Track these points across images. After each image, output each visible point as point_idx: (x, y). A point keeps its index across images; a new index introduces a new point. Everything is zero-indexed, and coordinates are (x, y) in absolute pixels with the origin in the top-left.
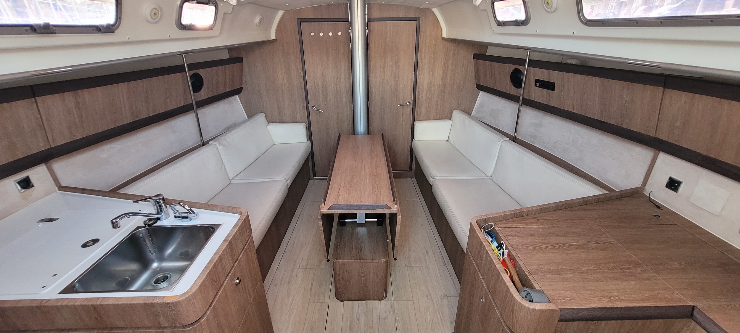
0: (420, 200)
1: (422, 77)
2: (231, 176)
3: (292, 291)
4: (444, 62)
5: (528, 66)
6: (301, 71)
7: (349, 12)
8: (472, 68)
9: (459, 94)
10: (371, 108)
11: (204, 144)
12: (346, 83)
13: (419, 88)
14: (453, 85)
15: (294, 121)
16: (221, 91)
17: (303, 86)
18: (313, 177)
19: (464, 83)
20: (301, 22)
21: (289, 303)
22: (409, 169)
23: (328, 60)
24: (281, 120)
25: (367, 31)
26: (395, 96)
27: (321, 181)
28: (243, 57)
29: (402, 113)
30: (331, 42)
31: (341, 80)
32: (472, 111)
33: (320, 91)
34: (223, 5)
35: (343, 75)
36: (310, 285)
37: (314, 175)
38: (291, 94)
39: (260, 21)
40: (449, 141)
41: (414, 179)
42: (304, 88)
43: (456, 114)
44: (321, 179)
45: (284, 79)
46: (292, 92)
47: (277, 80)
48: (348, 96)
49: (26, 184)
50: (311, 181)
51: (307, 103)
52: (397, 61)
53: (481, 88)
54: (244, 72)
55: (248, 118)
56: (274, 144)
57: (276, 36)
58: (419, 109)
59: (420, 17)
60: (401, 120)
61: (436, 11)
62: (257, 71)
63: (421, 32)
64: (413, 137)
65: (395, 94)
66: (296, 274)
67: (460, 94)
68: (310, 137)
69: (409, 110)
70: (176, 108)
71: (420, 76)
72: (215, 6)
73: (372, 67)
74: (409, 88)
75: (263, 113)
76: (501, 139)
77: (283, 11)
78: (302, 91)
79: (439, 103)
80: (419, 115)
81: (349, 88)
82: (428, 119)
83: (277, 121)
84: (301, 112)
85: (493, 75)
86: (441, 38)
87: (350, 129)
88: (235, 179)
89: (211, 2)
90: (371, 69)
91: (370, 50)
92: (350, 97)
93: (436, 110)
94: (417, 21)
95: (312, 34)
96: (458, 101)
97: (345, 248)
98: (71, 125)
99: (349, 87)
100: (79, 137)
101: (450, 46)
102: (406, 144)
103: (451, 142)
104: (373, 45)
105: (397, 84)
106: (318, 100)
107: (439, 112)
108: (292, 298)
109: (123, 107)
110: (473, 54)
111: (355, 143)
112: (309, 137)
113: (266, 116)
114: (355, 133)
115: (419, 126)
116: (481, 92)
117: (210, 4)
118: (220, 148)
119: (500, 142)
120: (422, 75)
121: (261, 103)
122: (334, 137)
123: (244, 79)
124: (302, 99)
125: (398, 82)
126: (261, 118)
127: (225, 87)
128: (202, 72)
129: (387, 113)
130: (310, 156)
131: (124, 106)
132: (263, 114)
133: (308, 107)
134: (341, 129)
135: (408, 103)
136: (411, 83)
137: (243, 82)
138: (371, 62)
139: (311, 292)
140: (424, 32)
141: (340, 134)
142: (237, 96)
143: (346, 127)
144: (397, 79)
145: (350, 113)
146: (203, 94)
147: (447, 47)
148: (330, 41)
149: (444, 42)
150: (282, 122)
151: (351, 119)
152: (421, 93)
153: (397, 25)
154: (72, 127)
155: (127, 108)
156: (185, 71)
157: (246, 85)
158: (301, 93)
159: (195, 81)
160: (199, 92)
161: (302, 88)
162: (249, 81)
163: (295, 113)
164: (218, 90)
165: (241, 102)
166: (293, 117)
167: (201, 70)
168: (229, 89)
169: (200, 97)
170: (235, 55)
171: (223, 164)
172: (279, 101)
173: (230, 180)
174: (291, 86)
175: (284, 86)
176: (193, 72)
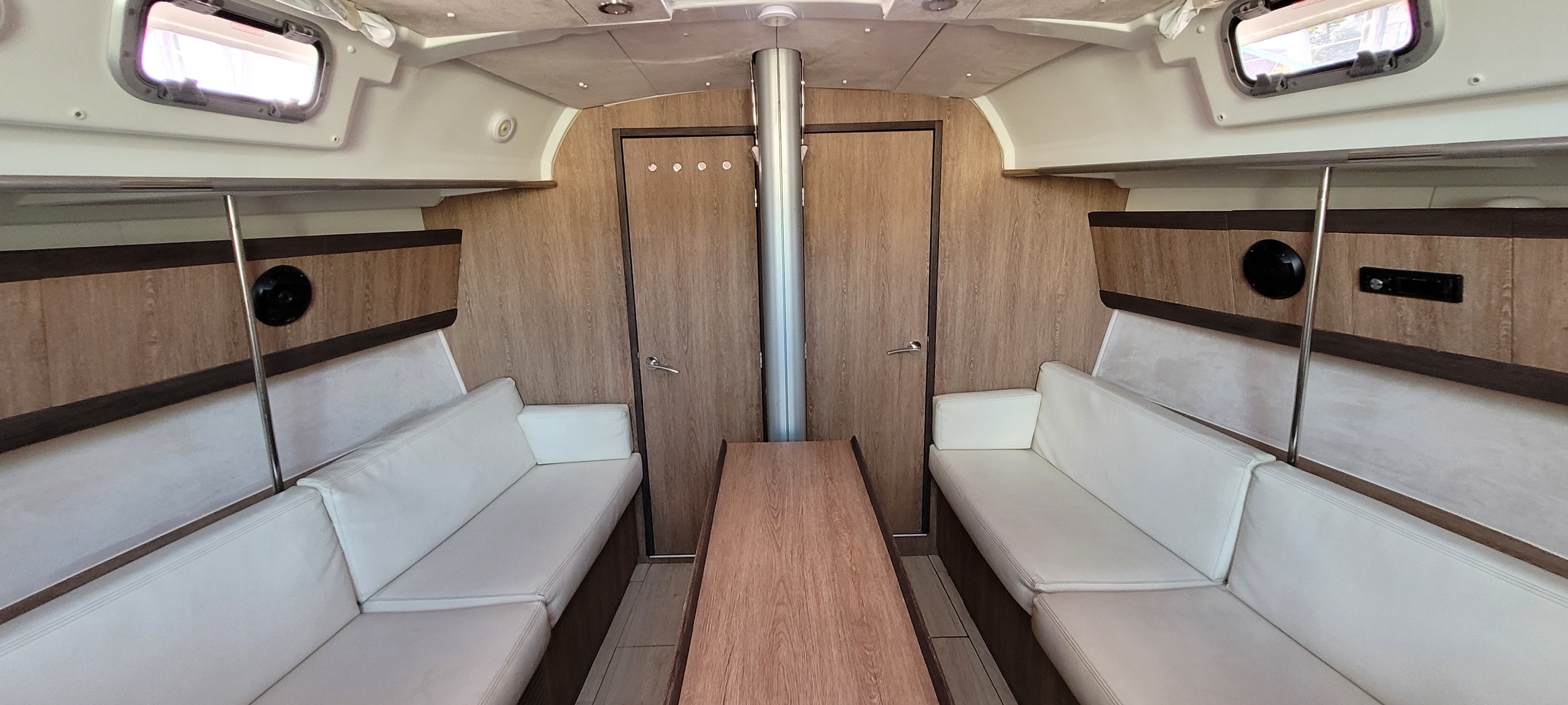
0: (968, 637)
1: (951, 275)
2: (364, 592)
4: (1009, 236)
5: (1327, 229)
6: (621, 264)
7: (754, 101)
8: (1086, 251)
9: (1055, 318)
10: (813, 361)
11: (280, 487)
12: (743, 294)
13: (944, 305)
14: (1038, 295)
15: (596, 398)
16: (383, 318)
17: (624, 302)
18: (647, 554)
19: (1066, 290)
20: (622, 138)
22: (919, 530)
23: (693, 234)
24: (560, 397)
25: (804, 149)
26: (877, 325)
27: (671, 566)
28: (461, 231)
29: (898, 373)
30: (702, 186)
31: (730, 286)
32: (1094, 364)
33: (671, 317)
34: (355, 51)
35: (734, 274)
37: (650, 551)
38: (590, 324)
39: (502, 128)
40: (1035, 448)
41: (936, 559)
42: (626, 308)
43: (1051, 373)
44: (670, 561)
45: (573, 285)
46: (594, 319)
47: (554, 288)
48: (747, 330)
50: (641, 569)
51: (635, 349)
52: (883, 234)
53: (1113, 300)
54: (462, 268)
55: (468, 391)
56: (537, 464)
57: (553, 176)
58: (944, 361)
59: (942, 121)
60: (896, 394)
61: (984, 104)
62: (499, 265)
63: (947, 159)
64: (929, 438)
65: (879, 323)
67: (1058, 319)
68: (640, 441)
69: (918, 364)
70: (189, 375)
71: (946, 271)
72: (318, 45)
73: (814, 252)
74: (916, 305)
75: (510, 379)
76: (1251, 457)
77: (576, 111)
78: (621, 317)
79: (1001, 343)
80: (947, 379)
81: (750, 308)
82: (970, 388)
83: (550, 400)
84: (616, 375)
85: (1167, 265)
86: (999, 175)
87: (754, 419)
88: (380, 597)
89: (293, 27)
90: (811, 256)
91: (809, 207)
92: (754, 329)
93: (993, 364)
94: (934, 130)
95: (653, 168)
96: (1053, 338)
99: (751, 304)
101: (1026, 193)
102: (912, 458)
103: (1042, 452)
104: (817, 194)
105: (883, 296)
106: (664, 342)
107: (1001, 369)
110: (1089, 214)
111: (773, 471)
112: (636, 442)
113: (519, 384)
114: (771, 435)
115: (948, 408)
116: (1116, 312)
117: (291, 32)
118: (333, 499)
119: (1245, 468)
120: (951, 271)
121: (505, 351)
122: (708, 445)
123: (462, 288)
124: (621, 337)
125: (887, 289)
126: (503, 392)
127: (396, 309)
128: (309, 265)
129: (856, 374)
130: (640, 496)
132: (509, 382)
133: (636, 361)
134: (728, 418)
135: (914, 346)
136: (922, 290)
137: (461, 294)
138: (812, 238)
140: (953, 159)
141: (724, 442)
142: (440, 333)
143: (743, 413)
144: (883, 280)
145: (754, 376)
146: (308, 330)
147: (1017, 198)
148: (699, 186)
149: (1009, 182)
150: (562, 401)
151: (754, 389)
152: (949, 319)
153: (882, 143)
156: (233, 259)
157: (469, 303)
158: (619, 323)
159: (276, 290)
160: (289, 326)
161: (620, 310)
162: (477, 293)
163: (599, 375)
164: (369, 318)
165: (449, 349)
166: (595, 388)
167: (309, 259)
168: (410, 315)
169: (290, 338)
170: (441, 223)
171: (338, 555)
172: (557, 345)
173: (359, 603)
174: (591, 305)
175: (573, 305)
176: (270, 264)
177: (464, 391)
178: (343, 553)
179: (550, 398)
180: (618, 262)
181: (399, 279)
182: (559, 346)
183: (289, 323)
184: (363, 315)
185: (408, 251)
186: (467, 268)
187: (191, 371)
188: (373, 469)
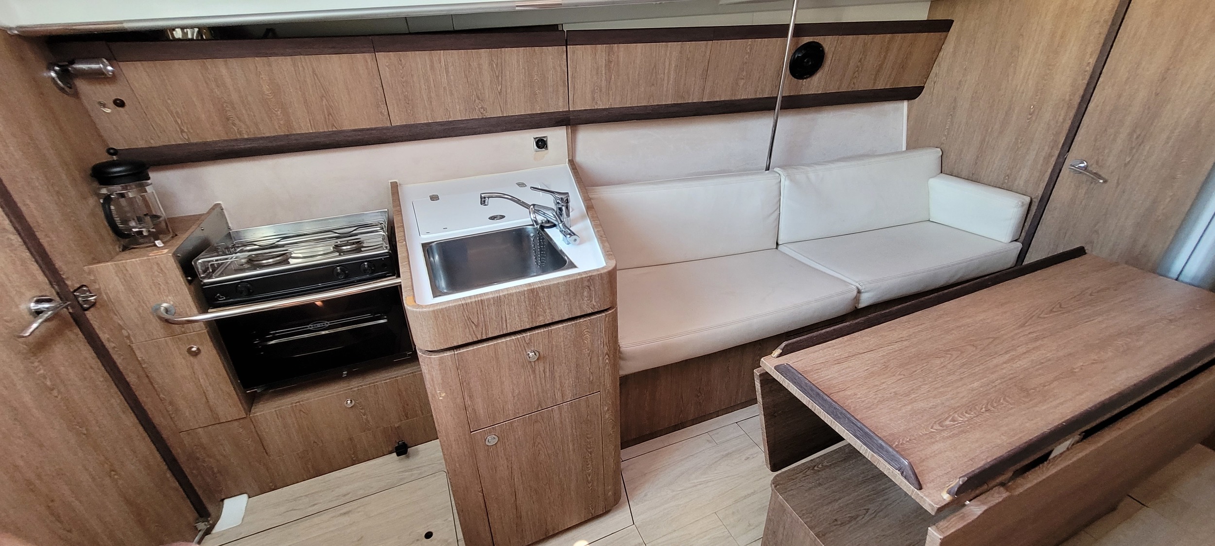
2: (781, 239)
3: (716, 472)
11: (767, 169)
15: (1005, 185)
16: (862, 86)
21: (695, 481)
24: (973, 174)
28: (953, 22)
36: (750, 491)
38: (1030, 116)
45: (1031, 76)
46: (1036, 113)
47: (1010, 78)
49: (541, 144)
51: (1067, 148)
54: (941, 54)
55: (906, 149)
56: (929, 220)
62: (971, 53)
66: (752, 455)
68: (1026, 235)
70: (751, 99)
75: (940, 150)
78: (1067, 114)
83: (964, 174)
88: (788, 246)
97: (820, 484)
98: (596, 88)
100: (601, 106)
106: (1105, 148)
108: (704, 480)
109: (666, 78)
113: (944, 156)
118: (785, 183)
121: (946, 127)
123: (935, 69)
126: (930, 157)
127: (875, 79)
128: (828, 43)
131: (669, 77)
132: (939, 152)
133: (1063, 159)
137: (931, 75)
139: (736, 502)
142: (905, 103)
146: (815, 85)
150: (973, 178)
154: (596, 91)
155: (671, 82)
156: (787, 36)
157: (935, 83)
158: (1061, 119)
159: (804, 57)
160: (805, 80)
161: (1069, 107)
162: (944, 76)
163: (1017, 165)
164: (854, 83)
165: (907, 117)
166: (1008, 176)
167: (829, 38)
168: (884, 85)
169: (803, 88)
170: (940, 16)
171: (777, 212)
172: (990, 130)
173: (777, 244)
174: (1040, 98)
175: (1021, 96)
176: (806, 40)
177: (904, 149)
178: (780, 214)
179: (964, 173)
180: (1090, 57)
181: (885, 58)
182: (991, 131)
183: (806, 78)
184: (851, 80)
185: (899, 36)
186: (945, 54)
187: (753, 97)
188: (812, 176)
